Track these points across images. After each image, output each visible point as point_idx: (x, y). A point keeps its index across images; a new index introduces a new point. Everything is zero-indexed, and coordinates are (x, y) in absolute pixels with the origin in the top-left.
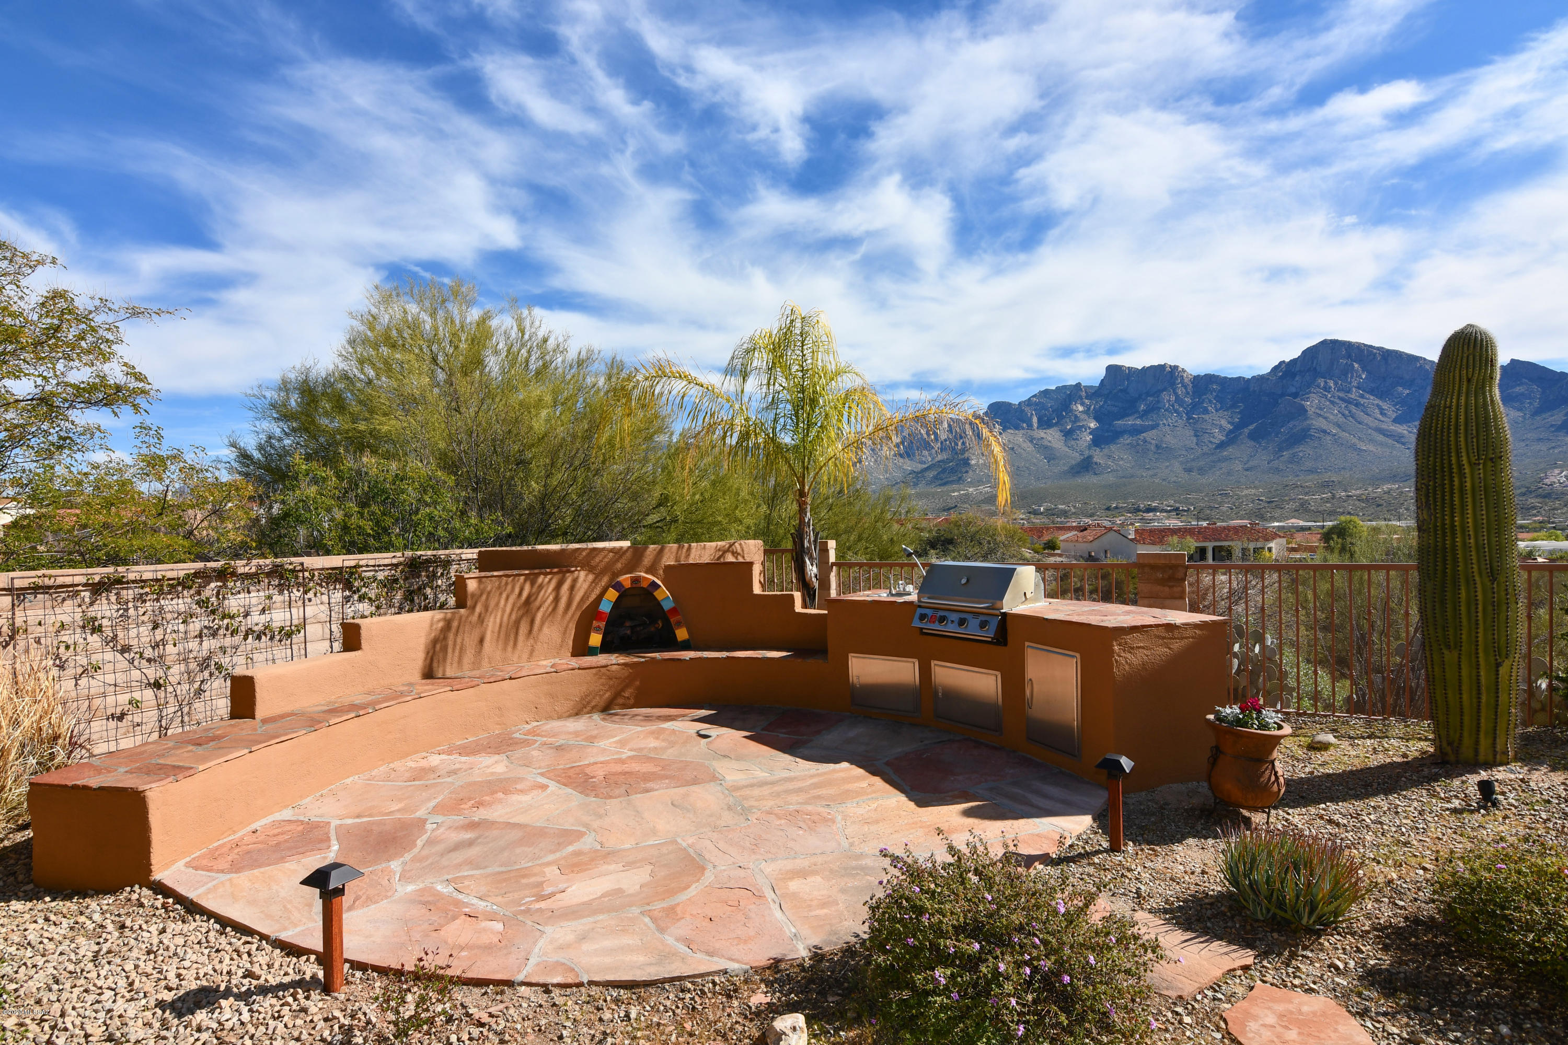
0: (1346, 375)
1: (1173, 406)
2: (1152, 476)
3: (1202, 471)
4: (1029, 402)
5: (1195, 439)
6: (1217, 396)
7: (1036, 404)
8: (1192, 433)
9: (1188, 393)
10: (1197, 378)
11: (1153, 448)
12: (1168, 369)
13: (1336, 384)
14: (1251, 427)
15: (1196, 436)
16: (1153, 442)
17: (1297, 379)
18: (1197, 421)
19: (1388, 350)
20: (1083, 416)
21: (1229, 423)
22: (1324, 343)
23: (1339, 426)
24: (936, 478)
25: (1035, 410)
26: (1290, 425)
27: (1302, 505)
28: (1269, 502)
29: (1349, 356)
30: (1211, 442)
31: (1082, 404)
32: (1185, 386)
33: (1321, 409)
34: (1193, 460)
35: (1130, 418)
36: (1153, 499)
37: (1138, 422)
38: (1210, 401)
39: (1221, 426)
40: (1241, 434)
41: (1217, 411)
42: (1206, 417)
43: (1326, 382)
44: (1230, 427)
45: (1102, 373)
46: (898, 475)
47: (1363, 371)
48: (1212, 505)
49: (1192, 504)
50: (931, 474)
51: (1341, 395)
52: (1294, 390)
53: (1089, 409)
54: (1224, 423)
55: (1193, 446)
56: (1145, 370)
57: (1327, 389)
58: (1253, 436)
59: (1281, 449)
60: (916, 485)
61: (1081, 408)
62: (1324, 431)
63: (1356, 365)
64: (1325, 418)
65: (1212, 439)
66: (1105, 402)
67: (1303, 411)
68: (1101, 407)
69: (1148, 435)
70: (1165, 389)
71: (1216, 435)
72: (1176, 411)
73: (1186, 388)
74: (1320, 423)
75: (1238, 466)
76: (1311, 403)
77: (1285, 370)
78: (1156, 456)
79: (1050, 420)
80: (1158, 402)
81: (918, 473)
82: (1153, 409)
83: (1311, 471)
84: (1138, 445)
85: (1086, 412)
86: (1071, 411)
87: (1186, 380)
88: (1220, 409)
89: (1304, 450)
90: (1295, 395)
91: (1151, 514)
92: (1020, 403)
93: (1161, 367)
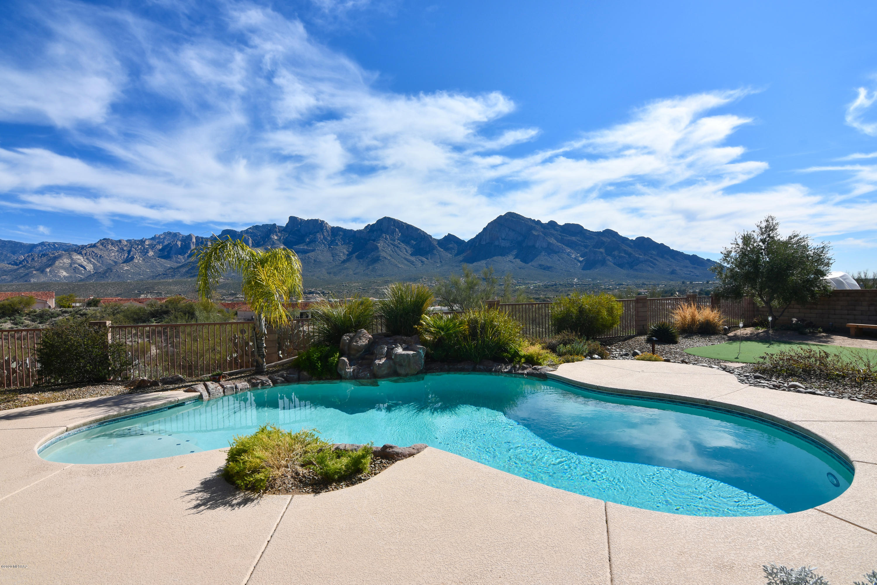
0: (393, 233)
1: (322, 241)
2: (312, 276)
3: (335, 274)
4: (247, 232)
5: (332, 258)
6: (342, 238)
7: (251, 233)
8: (331, 255)
9: (329, 235)
10: (333, 228)
11: (313, 261)
12: (320, 222)
13: (390, 237)
14: (356, 254)
15: (333, 256)
16: (313, 258)
17: (375, 233)
18: (333, 249)
19: (408, 225)
20: (277, 242)
21: (347, 251)
22: (385, 218)
23: (391, 256)
24: (187, 272)
25: (250, 236)
26: (372, 253)
27: (376, 291)
28: (364, 289)
29: (394, 225)
30: (339, 260)
31: (277, 235)
32: (327, 231)
33: (384, 248)
34: (331, 268)
35: (302, 245)
36: (312, 288)
37: (306, 247)
38: (339, 240)
39: (344, 253)
40: (352, 257)
41: (342, 245)
42: (337, 247)
43: (386, 236)
44: (347, 253)
45: (287, 221)
46: (160, 270)
47: (400, 232)
48: (339, 290)
49: (330, 290)
50: (184, 270)
51: (392, 242)
52: (373, 238)
53: (280, 238)
54: (345, 251)
55: (331, 261)
56: (308, 221)
57: (386, 239)
58: (358, 257)
59: (368, 265)
60: (173, 276)
61: (276, 238)
62: (385, 258)
63: (397, 230)
64: (386, 252)
65: (340, 259)
66: (289, 235)
67: (377, 248)
68: (286, 238)
69: (310, 254)
70: (318, 232)
71: (342, 256)
72: (324, 243)
73: (328, 232)
74: (384, 254)
75: (351, 272)
76: (380, 245)
77: (370, 229)
78: (314, 265)
79: (259, 242)
80: (315, 238)
81: (175, 269)
82: (313, 241)
83: (381, 276)
84: (305, 259)
85: (279, 240)
86: (271, 238)
87: (328, 228)
88: (344, 244)
89: (378, 266)
90: (374, 241)
91: (311, 295)
92: (242, 232)
93: (316, 221)
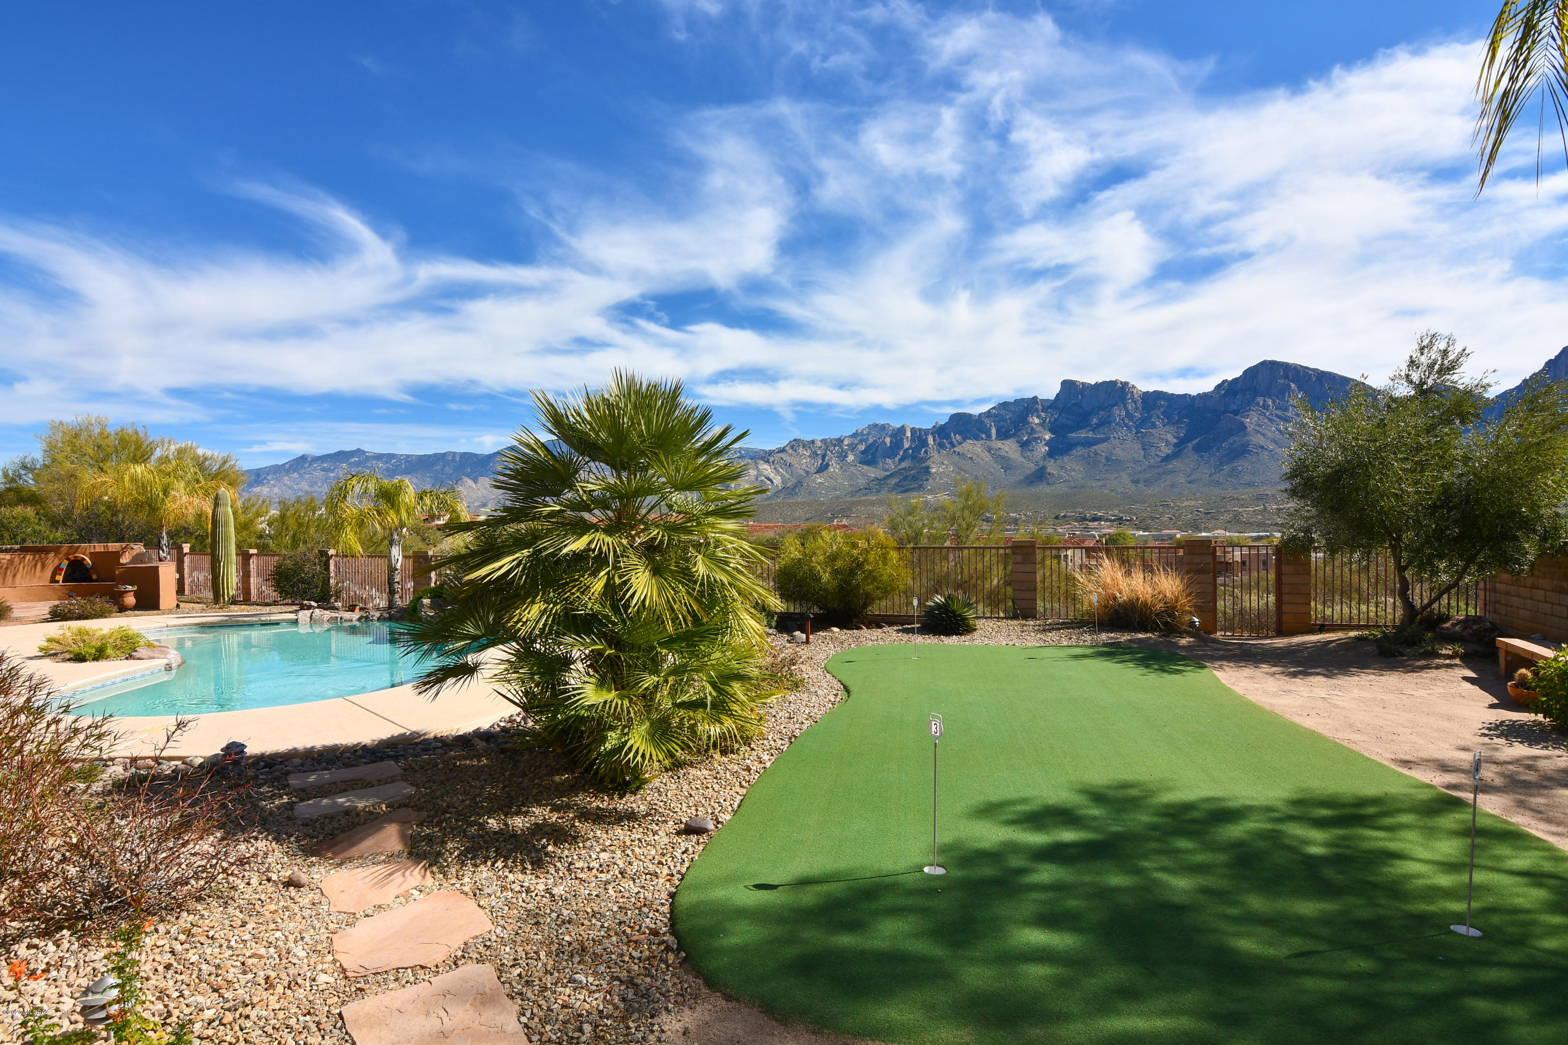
0: (1283, 394)
1: (1123, 420)
2: (1101, 487)
3: (1148, 483)
4: (988, 414)
5: (1142, 452)
6: (1164, 412)
7: (996, 416)
8: (1140, 446)
9: (1137, 408)
10: (1146, 394)
11: (1103, 460)
12: (1119, 385)
13: (1274, 402)
14: (1194, 442)
15: (1144, 449)
16: (1103, 454)
17: (1238, 397)
18: (1144, 435)
19: (1322, 372)
20: (1039, 429)
21: (1175, 437)
22: (1264, 363)
23: (1276, 442)
24: (897, 485)
25: (994, 421)
26: (1231, 440)
27: (1235, 516)
28: (1207, 514)
29: (1286, 377)
30: (1158, 456)
31: (1038, 417)
32: (1135, 402)
33: (1260, 426)
34: (1141, 472)
35: (1083, 431)
36: (1099, 510)
37: (1090, 435)
38: (1158, 417)
39: (1167, 441)
40: (1185, 448)
41: (1164, 426)
42: (1153, 431)
43: (1265, 401)
44: (1175, 441)
45: (1058, 388)
46: (862, 482)
47: (1300, 390)
48: (1153, 515)
49: (1135, 514)
50: (893, 481)
51: (1279, 413)
52: (1235, 407)
53: (1044, 421)
54: (1170, 437)
55: (1141, 458)
56: (1097, 385)
57: (1266, 407)
58: (1198, 449)
59: (1222, 464)
60: (878, 491)
61: (1037, 421)
62: (1262, 447)
63: (1293, 385)
64: (1263, 435)
65: (1158, 453)
66: (1060, 415)
67: (1243, 427)
68: (1056, 419)
69: (1099, 448)
70: (1116, 404)
71: (1162, 448)
72: (1126, 425)
73: (1135, 404)
74: (1258, 439)
75: (1181, 479)
76: (1251, 420)
77: (1228, 389)
78: (1106, 468)
79: (1007, 431)
80: (1109, 416)
81: (881, 480)
82: (1103, 423)
83: (1249, 485)
84: (1089, 456)
85: (1042, 424)
86: (1028, 423)
87: (1136, 396)
88: (1168, 423)
89: (1242, 464)
90: (1236, 412)
91: (1096, 523)
92: (980, 415)
93: (1113, 383)
